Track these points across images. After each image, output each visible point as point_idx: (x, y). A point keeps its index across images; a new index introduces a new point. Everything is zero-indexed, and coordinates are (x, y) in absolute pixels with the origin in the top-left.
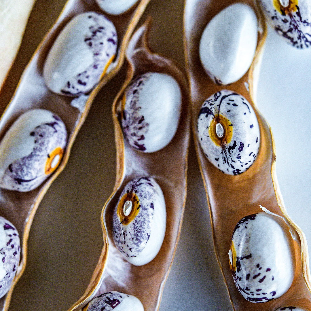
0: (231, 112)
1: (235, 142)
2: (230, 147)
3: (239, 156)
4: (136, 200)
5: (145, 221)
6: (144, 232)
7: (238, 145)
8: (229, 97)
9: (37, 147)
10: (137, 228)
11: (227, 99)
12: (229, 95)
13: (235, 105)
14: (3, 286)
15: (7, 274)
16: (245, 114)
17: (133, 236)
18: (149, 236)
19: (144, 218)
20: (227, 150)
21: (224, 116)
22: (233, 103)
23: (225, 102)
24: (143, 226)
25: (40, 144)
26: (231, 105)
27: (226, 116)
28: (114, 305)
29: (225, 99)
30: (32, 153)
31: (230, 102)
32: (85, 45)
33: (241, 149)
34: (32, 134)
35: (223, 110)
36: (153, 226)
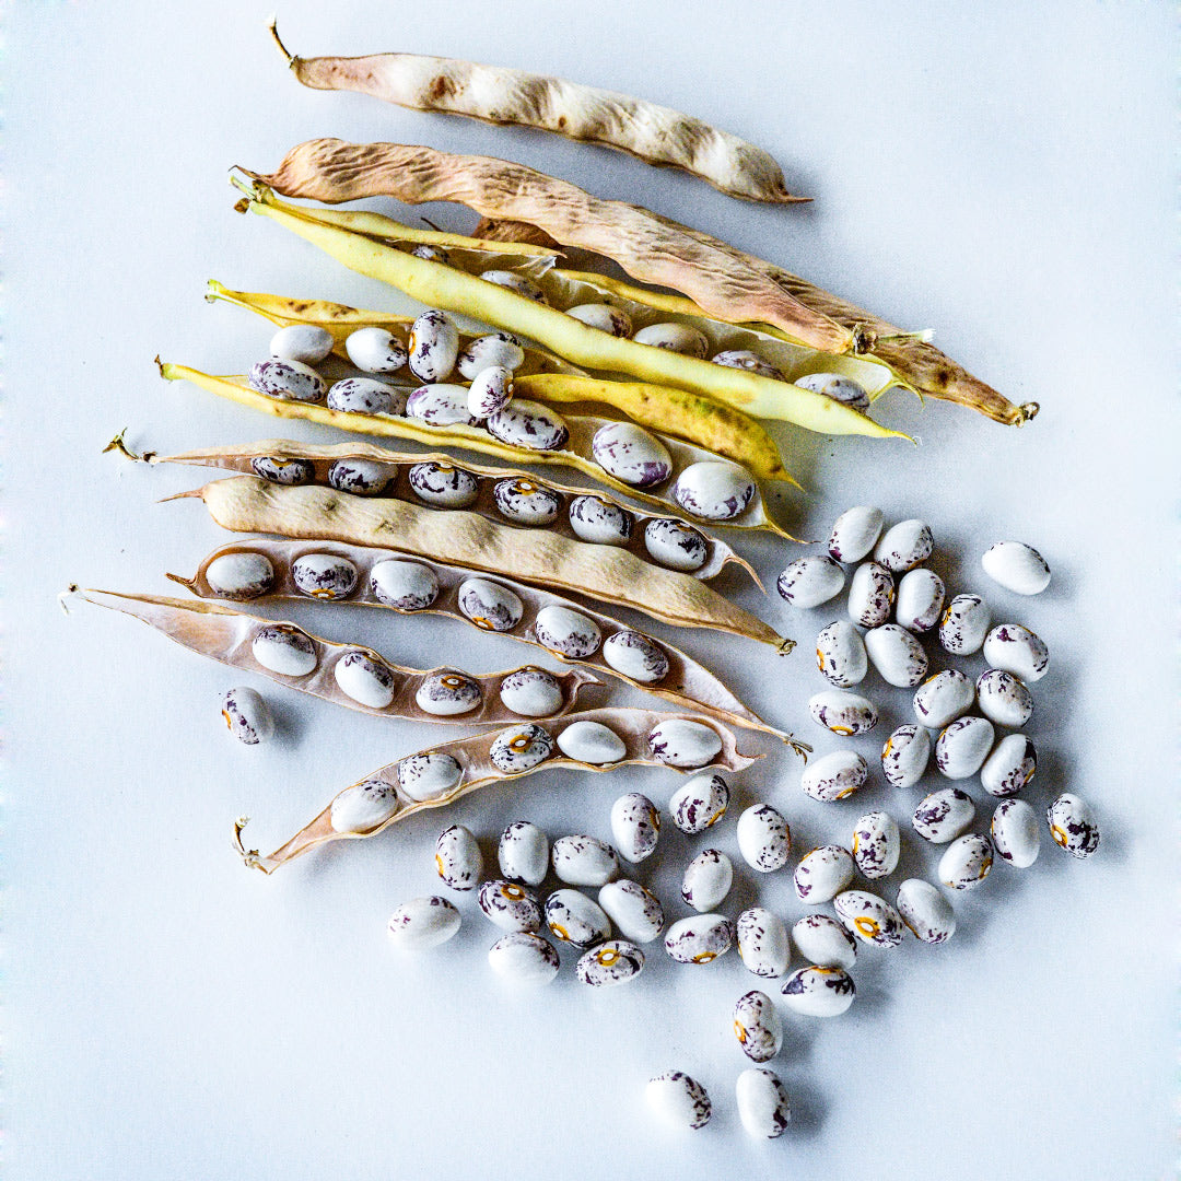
0: (534, 750)
1: (512, 755)
2: (509, 751)
3: (503, 758)
4: (460, 686)
5: (445, 695)
6: (438, 695)
7: (510, 757)
8: (547, 748)
9: (489, 609)
10: (439, 689)
11: (546, 746)
12: (549, 748)
13: (541, 752)
14: (386, 598)
15: (395, 600)
16: (534, 760)
17: (432, 687)
18: (435, 700)
19: (447, 694)
20: (506, 749)
21: (531, 744)
22: (543, 751)
23: (542, 744)
24: (441, 694)
25: (492, 611)
26: (540, 749)
27: (531, 746)
28: (382, 680)
29: (545, 744)
30: (484, 606)
31: (543, 749)
32: (569, 632)
33: (508, 759)
34: (499, 605)
35: (537, 744)
36: (443, 701)
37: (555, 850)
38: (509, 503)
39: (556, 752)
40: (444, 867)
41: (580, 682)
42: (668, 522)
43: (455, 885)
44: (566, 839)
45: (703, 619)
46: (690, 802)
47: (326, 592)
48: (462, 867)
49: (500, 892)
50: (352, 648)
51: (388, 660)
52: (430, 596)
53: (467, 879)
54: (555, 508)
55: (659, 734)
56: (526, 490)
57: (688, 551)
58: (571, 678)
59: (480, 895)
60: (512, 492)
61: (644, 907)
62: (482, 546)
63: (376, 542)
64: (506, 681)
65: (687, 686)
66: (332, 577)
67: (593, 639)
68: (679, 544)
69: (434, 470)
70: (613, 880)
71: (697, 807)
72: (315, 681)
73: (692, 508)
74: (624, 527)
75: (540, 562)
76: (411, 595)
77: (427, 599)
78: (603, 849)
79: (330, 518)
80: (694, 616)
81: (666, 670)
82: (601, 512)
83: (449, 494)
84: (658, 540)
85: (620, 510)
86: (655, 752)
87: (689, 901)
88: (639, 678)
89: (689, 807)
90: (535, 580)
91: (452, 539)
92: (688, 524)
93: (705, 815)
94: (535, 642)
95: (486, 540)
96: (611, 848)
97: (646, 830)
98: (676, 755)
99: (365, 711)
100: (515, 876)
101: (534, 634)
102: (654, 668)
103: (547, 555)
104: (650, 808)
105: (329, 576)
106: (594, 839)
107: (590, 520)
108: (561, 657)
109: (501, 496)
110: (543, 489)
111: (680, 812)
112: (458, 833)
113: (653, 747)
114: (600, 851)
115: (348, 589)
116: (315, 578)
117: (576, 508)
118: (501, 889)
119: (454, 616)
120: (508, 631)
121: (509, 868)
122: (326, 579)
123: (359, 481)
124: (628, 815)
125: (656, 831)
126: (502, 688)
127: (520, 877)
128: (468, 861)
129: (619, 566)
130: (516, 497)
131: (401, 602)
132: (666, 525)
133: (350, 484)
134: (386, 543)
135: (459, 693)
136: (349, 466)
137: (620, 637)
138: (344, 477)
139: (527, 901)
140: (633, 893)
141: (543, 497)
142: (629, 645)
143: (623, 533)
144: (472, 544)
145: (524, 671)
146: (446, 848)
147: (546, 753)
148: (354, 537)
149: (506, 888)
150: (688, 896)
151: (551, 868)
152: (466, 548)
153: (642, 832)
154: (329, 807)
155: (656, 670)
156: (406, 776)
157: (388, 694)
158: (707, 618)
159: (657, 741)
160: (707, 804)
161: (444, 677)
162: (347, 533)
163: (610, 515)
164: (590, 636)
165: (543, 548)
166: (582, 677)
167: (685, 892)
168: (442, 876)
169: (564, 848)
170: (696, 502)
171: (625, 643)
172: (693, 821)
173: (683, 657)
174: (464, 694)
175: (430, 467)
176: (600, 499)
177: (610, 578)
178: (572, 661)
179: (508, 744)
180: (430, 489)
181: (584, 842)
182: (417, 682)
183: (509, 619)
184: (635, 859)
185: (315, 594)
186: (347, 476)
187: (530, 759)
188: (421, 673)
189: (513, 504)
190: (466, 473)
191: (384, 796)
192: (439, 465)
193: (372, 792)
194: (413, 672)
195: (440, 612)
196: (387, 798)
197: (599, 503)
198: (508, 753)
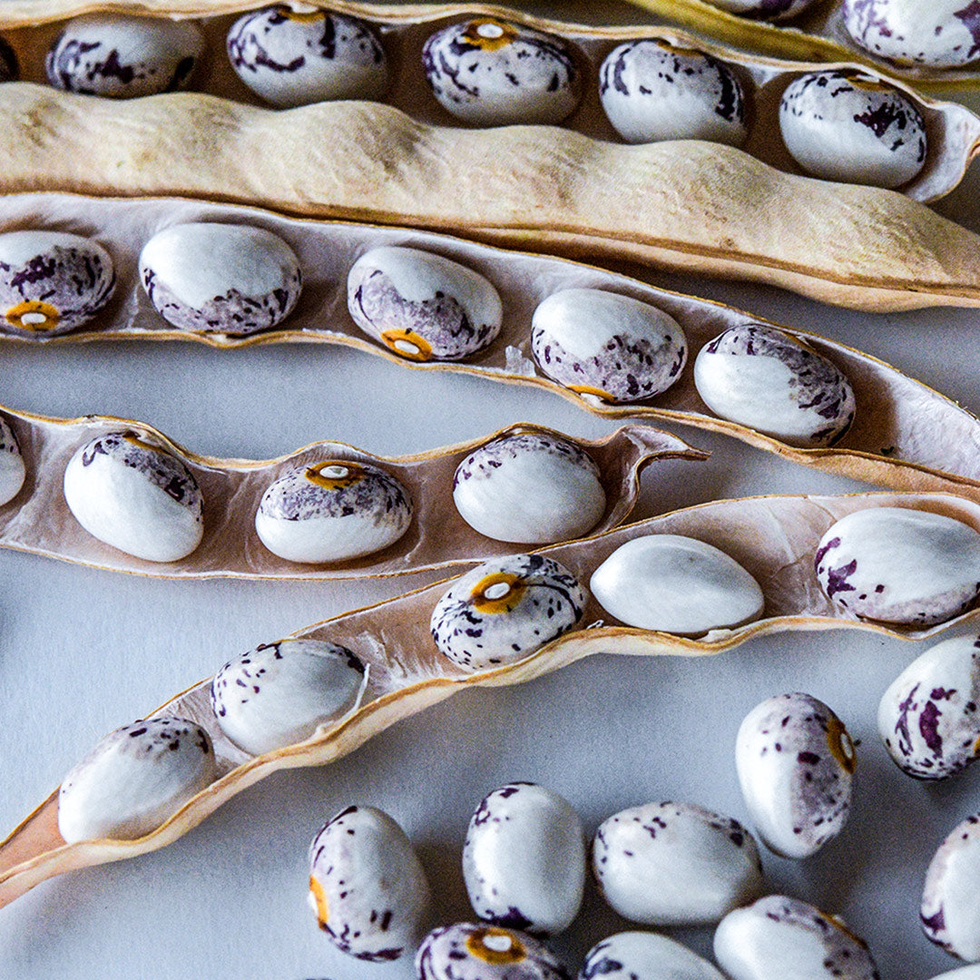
0: (534, 607)
1: (480, 621)
2: (471, 613)
3: (459, 632)
4: (352, 482)
5: (317, 504)
6: (299, 507)
7: (476, 627)
8: (567, 602)
9: (416, 307)
10: (303, 493)
11: (562, 598)
12: (571, 602)
13: (551, 613)
14: (179, 312)
15: (199, 312)
16: (537, 632)
17: (288, 492)
18: (295, 519)
19: (321, 501)
20: (465, 609)
21: (525, 594)
22: (555, 608)
23: (553, 594)
24: (308, 503)
25: (423, 310)
26: (549, 606)
27: (526, 598)
28: (170, 491)
29: (559, 593)
30: (405, 300)
31: (555, 603)
32: (607, 337)
33: (470, 633)
34: (439, 295)
35: (537, 591)
36: (312, 521)
37: (598, 842)
38: (453, 75)
39: (591, 614)
40: (327, 903)
41: (644, 453)
42: (828, 76)
43: (358, 945)
44: (626, 815)
45: (923, 278)
46: (922, 698)
47: (38, 310)
48: (370, 897)
49: (464, 948)
50: (101, 424)
51: (182, 443)
52: (280, 295)
53: (385, 926)
54: (563, 77)
55: (835, 543)
56: (493, 40)
57: (879, 133)
58: (623, 448)
59: (417, 963)
60: (460, 49)
61: (822, 952)
62: (389, 166)
63: (147, 183)
64: (464, 465)
65: (905, 445)
66: (48, 272)
67: (665, 348)
68: (857, 118)
69: (277, 20)
70: (745, 899)
71: (941, 705)
72: (25, 516)
73: (884, 41)
74: (727, 98)
75: (527, 186)
76: (232, 293)
77: (273, 303)
78: (715, 826)
79: (38, 142)
80: (901, 272)
81: (848, 405)
82: (667, 68)
83: (317, 68)
84: (808, 116)
85: (712, 62)
86: (831, 591)
87: (940, 936)
88: (784, 430)
89: (922, 708)
90: (520, 234)
91: (318, 154)
92: (876, 76)
93: (963, 724)
94: (533, 375)
95: (400, 150)
96: (735, 824)
97: (818, 773)
98: (880, 589)
99: (140, 571)
100: (502, 911)
101: (529, 354)
102: (817, 400)
103: (542, 169)
104: (825, 721)
105: (40, 269)
106: (692, 807)
107: (643, 90)
108: (595, 402)
109: (437, 62)
110: (530, 35)
111: (901, 725)
112: (363, 821)
113: (824, 578)
114: (707, 829)
115: (89, 298)
116: (10, 277)
117: (612, 69)
118: (466, 938)
119: (339, 338)
120: (470, 359)
121: (487, 891)
122: (33, 277)
123: (111, 66)
124: (770, 741)
125: (843, 774)
126: (456, 481)
127: (514, 911)
128: (385, 883)
129: (714, 175)
130: (469, 58)
131: (211, 313)
132: (823, 82)
133: (91, 76)
134: (169, 185)
135: (350, 497)
136: (87, 35)
137: (729, 338)
138: (77, 62)
139: (531, 963)
140: (793, 922)
141: (532, 50)
142: (750, 351)
143: (724, 112)
144: (367, 162)
145: (504, 436)
146: (332, 857)
147: (565, 616)
148: (96, 180)
149: (477, 937)
150: (936, 923)
151: (592, 884)
152: (354, 172)
153: (808, 777)
154: (55, 796)
155: (824, 404)
156: (229, 697)
157: (188, 523)
158: (936, 274)
159: (832, 561)
160: (965, 695)
161: (313, 466)
162: (81, 173)
163: (689, 72)
164: (656, 341)
165: (534, 156)
166: (648, 445)
167: (929, 912)
168: (324, 927)
169: (620, 835)
170: (891, 26)
171: (739, 346)
172: (935, 743)
173: (887, 372)
174: (365, 503)
175: (270, 14)
176: (664, 43)
177: (695, 204)
178: (621, 409)
179: (466, 596)
180: (273, 65)
181: (668, 814)
182: (255, 489)
183: (466, 325)
184: (797, 846)
185: (15, 318)
186: (85, 58)
187: (526, 630)
188: (264, 466)
189: (464, 76)
190: (351, 20)
191: (174, 746)
192: (288, 9)
193: (147, 739)
194: (243, 466)
195: (307, 336)
196: (182, 749)
197: (663, 50)
198: (469, 616)
